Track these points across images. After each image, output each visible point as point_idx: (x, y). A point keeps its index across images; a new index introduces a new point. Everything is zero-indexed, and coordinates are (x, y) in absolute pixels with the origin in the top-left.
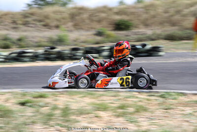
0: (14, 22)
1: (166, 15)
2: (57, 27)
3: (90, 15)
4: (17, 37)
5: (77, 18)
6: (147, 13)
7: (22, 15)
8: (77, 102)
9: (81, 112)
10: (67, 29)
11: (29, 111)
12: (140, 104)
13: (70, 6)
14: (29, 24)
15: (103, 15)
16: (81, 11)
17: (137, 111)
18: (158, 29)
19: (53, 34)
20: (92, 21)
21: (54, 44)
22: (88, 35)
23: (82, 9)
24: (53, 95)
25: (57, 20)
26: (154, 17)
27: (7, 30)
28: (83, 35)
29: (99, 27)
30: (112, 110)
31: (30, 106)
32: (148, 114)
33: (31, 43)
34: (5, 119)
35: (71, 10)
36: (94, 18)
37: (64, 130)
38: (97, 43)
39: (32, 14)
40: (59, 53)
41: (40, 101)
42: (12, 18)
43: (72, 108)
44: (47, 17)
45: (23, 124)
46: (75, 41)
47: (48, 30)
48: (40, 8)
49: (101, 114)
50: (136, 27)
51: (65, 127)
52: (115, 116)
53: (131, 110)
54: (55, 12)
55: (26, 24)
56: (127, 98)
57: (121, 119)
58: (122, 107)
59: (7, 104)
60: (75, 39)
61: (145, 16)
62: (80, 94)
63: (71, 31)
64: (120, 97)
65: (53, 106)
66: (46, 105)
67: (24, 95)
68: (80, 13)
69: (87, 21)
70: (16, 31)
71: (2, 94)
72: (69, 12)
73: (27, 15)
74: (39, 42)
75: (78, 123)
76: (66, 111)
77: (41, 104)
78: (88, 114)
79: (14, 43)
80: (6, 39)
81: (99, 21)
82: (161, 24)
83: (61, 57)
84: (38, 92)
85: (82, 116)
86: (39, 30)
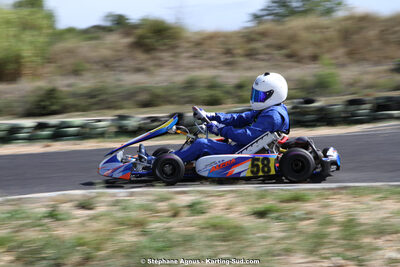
0: (228, 52)
2: (314, 58)
4: (235, 81)
5: (355, 37)
7: (243, 37)
8: (370, 209)
9: (381, 231)
10: (333, 61)
11: (276, 229)
13: (340, 14)
14: (257, 54)
16: (363, 24)
19: (307, 72)
20: (387, 42)
21: (309, 93)
22: (379, 72)
23: (365, 21)
24: (320, 195)
25: (316, 44)
27: (215, 67)
28: (367, 73)
31: (277, 219)
34: (231, 243)
35: (343, 23)
36: (392, 37)
38: (398, 88)
39: (264, 34)
40: (321, 110)
41: (294, 209)
42: (224, 43)
43: (362, 221)
44: (293, 38)
45: (267, 253)
46: (351, 85)
47: (295, 64)
48: (278, 21)
51: (352, 259)
54: (308, 28)
55: (251, 55)
59: (231, 215)
60: (352, 81)
62: (376, 193)
63: (343, 65)
65: (321, 218)
66: (308, 216)
67: (261, 196)
68: (362, 29)
69: (377, 44)
70: (232, 70)
71: (219, 196)
72: (338, 27)
73: (253, 36)
75: (380, 252)
76: (350, 227)
77: (297, 213)
78: (396, 233)
79: (228, 93)
80: (212, 86)
83: (326, 118)
84: (289, 190)
85: (384, 238)
86: (277, 65)
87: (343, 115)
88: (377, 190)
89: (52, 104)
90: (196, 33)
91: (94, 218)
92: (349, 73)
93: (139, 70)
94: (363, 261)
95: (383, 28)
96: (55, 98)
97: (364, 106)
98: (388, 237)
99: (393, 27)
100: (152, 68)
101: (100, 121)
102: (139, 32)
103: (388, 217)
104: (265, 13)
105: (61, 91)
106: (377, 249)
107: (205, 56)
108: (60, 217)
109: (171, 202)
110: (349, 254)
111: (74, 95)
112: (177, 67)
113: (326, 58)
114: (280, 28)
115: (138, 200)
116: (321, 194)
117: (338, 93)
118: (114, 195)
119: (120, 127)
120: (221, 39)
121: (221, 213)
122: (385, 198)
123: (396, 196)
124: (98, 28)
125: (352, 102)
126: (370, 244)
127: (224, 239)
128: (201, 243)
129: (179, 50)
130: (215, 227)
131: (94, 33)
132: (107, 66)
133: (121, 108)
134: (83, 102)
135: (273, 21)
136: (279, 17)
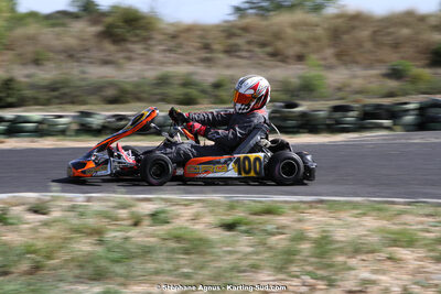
0: (207, 47)
2: (300, 58)
3: (375, 32)
4: (211, 80)
5: (345, 37)
7: (223, 31)
8: (348, 226)
9: (357, 249)
10: (322, 62)
11: (244, 244)
14: (239, 51)
15: (405, 32)
16: (356, 23)
19: (292, 73)
20: (379, 44)
21: (293, 96)
22: (371, 76)
23: (357, 19)
24: (294, 208)
25: (304, 44)
27: (190, 63)
28: (355, 77)
29: (394, 59)
30: (426, 245)
31: (247, 232)
34: (193, 256)
35: (333, 21)
36: (386, 39)
37: (321, 285)
38: (391, 95)
39: (246, 29)
40: (303, 115)
41: (266, 222)
42: (202, 37)
43: (338, 238)
44: (277, 36)
45: (232, 269)
46: (339, 89)
47: (279, 64)
48: (262, 15)
49: (403, 253)
51: (322, 278)
52: (433, 258)
54: (295, 26)
55: (231, 51)
59: (197, 227)
60: (339, 85)
62: (357, 209)
63: (330, 67)
65: (294, 233)
66: (280, 230)
67: (231, 207)
68: (353, 28)
69: (368, 45)
70: (210, 67)
71: (186, 205)
72: (326, 26)
73: (234, 31)
75: (353, 272)
76: (324, 245)
77: (269, 227)
78: (372, 252)
79: (203, 91)
80: (186, 84)
81: (396, 46)
83: (309, 124)
85: (359, 257)
86: (260, 64)
87: (328, 122)
88: (355, 206)
89: (8, 96)
90: (172, 24)
91: (46, 224)
92: (337, 76)
93: (106, 63)
94: (335, 280)
95: (376, 29)
96: (12, 89)
97: (351, 114)
98: (364, 257)
99: (387, 28)
100: (121, 61)
101: (60, 117)
102: (109, 20)
103: (365, 236)
104: (247, 5)
105: (20, 82)
106: (351, 269)
107: (181, 51)
108: (10, 221)
109: (134, 209)
110: (320, 273)
111: (33, 86)
112: (149, 62)
113: (313, 57)
114: (264, 23)
115: (96, 206)
116: (296, 208)
118: (71, 200)
119: (82, 125)
120: (199, 32)
121: (187, 224)
122: (364, 214)
123: (374, 213)
124: (64, 14)
125: (337, 109)
126: (345, 263)
127: (187, 252)
128: (161, 256)
129: (153, 42)
130: (178, 239)
131: (59, 18)
132: (71, 56)
133: (84, 103)
134: (43, 95)
135: (256, 15)
136: (263, 12)
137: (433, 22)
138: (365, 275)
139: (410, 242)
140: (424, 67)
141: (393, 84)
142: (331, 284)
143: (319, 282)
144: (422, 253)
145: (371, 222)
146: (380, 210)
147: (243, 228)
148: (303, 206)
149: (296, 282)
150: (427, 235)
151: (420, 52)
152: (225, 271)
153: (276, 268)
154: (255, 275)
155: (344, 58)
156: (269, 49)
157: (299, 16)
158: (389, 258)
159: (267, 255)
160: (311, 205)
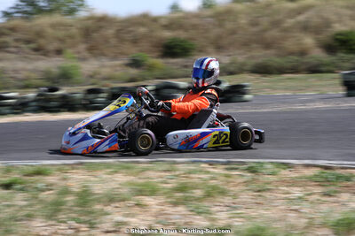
1: (255, 29)
2: (59, 52)
3: (118, 31)
5: (95, 35)
6: (221, 26)
8: (103, 181)
9: (111, 199)
10: (76, 55)
11: (19, 199)
12: (213, 182)
13: (82, 14)
14: (7, 47)
15: (142, 30)
16: (102, 24)
17: (208, 195)
18: (240, 54)
19: (51, 64)
20: (122, 40)
21: (54, 83)
22: (116, 66)
23: (103, 21)
24: (60, 170)
25: (61, 40)
26: (233, 32)
28: (104, 66)
29: (134, 52)
30: (165, 193)
31: (22, 190)
32: (227, 200)
33: (12, 81)
35: (84, 22)
36: (127, 36)
37: (84, 227)
38: (132, 80)
39: (13, 29)
40: (64, 97)
41: (37, 181)
43: (96, 192)
44: (40, 34)
45: (10, 219)
46: (91, 77)
47: (42, 57)
48: (27, 18)
49: (147, 200)
50: (201, 51)
51: (85, 222)
52: (171, 203)
53: (198, 193)
54: (53, 26)
56: (190, 173)
57: (181, 209)
58: (182, 188)
60: (91, 73)
61: (216, 31)
62: (108, 168)
63: (83, 59)
64: (177, 173)
65: (60, 189)
66: (49, 187)
67: (8, 170)
68: (101, 27)
69: (113, 41)
72: (79, 26)
73: (4, 31)
74: (25, 80)
75: (109, 217)
76: (85, 197)
77: (39, 185)
78: (124, 200)
81: (135, 42)
82: (246, 44)
83: (68, 105)
84: (32, 166)
85: (113, 205)
86: (25, 57)
87: (83, 102)
88: (108, 166)
92: (89, 66)
94: (95, 223)
95: (119, 28)
97: (102, 95)
98: (117, 205)
99: (128, 27)
103: (118, 188)
104: (13, 10)
106: (107, 214)
110: (82, 218)
113: (69, 52)
114: (28, 24)
116: (61, 169)
117: (79, 84)
122: (116, 172)
123: (124, 171)
125: (90, 91)
126: (102, 210)
135: (22, 18)
136: (27, 15)
137: (164, 22)
138: (119, 218)
139: (153, 192)
140: (157, 57)
141: (133, 72)
142: (92, 226)
143: (82, 225)
144: (162, 199)
145: (121, 178)
146: (128, 168)
147: (19, 186)
148: (67, 168)
149: (63, 226)
150: (165, 185)
151: (154, 46)
152: (5, 220)
153: (47, 216)
154: (29, 222)
155: (95, 51)
156: (33, 46)
157: (56, 18)
158: (137, 205)
159: (38, 206)
160: (73, 166)
